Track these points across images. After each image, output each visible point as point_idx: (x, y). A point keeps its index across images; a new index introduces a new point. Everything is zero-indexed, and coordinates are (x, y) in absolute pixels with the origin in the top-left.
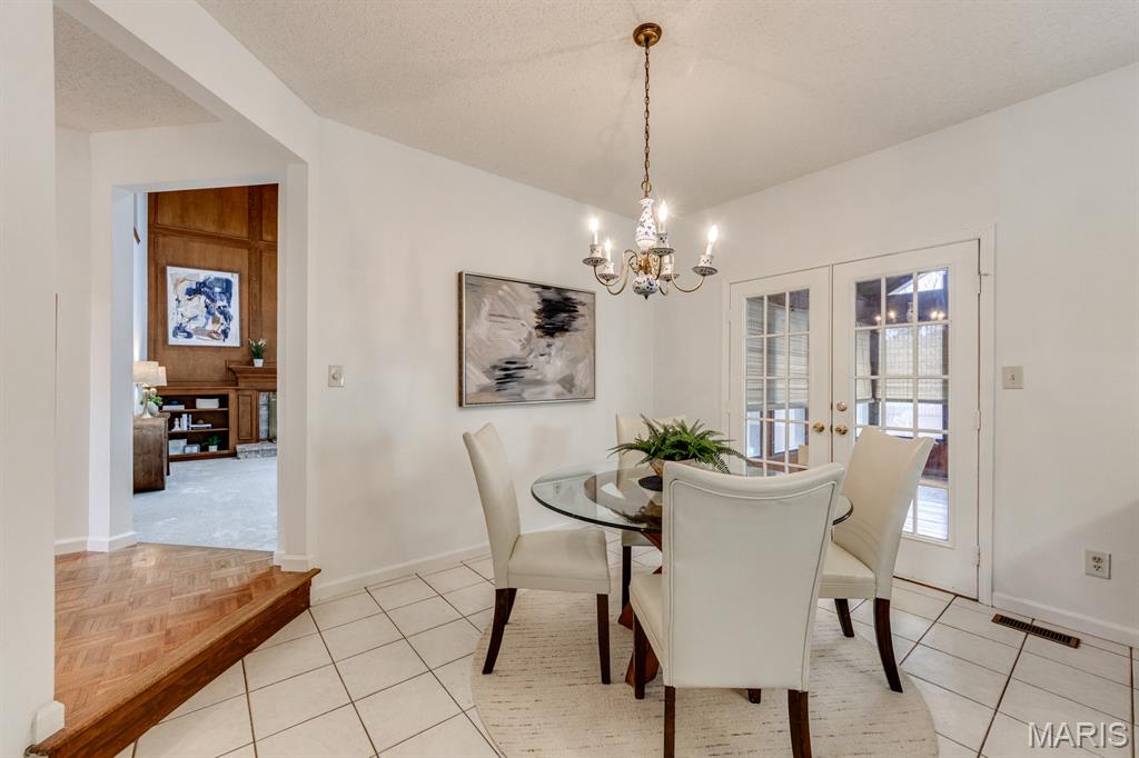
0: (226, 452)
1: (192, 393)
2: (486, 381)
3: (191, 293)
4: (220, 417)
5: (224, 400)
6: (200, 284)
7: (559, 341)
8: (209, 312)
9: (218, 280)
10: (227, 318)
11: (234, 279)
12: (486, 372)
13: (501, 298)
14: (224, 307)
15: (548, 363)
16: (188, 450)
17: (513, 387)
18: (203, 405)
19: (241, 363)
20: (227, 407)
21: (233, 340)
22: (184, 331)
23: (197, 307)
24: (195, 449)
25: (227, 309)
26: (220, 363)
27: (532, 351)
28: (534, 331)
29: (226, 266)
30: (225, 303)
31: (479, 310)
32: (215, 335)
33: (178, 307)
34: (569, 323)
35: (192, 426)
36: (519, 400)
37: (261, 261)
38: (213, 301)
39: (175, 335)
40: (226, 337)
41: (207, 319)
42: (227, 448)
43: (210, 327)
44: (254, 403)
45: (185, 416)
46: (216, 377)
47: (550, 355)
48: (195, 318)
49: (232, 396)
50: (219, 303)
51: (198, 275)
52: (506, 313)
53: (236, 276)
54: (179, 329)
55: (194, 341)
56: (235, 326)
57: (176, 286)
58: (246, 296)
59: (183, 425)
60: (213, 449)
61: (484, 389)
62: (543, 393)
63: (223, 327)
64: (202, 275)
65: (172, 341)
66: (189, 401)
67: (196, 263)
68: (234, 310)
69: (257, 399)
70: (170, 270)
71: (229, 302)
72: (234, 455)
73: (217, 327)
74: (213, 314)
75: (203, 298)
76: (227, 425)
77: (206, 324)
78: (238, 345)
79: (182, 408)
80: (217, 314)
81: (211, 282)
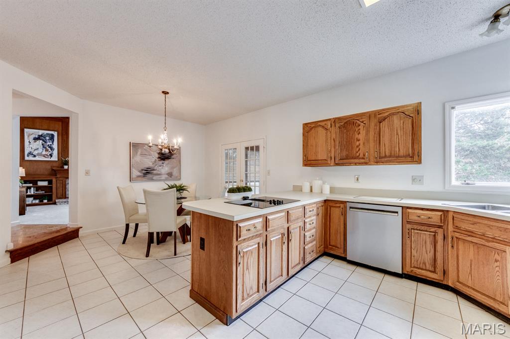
0: (51, 202)
1: (36, 179)
2: (139, 174)
3: (35, 139)
4: (49, 189)
5: (50, 182)
6: (40, 136)
7: (166, 162)
8: (44, 147)
9: (48, 134)
10: (52, 149)
11: (55, 134)
12: (140, 171)
13: (145, 149)
14: (51, 145)
15: (163, 168)
16: (34, 202)
17: (149, 176)
18: (40, 184)
19: (58, 167)
20: (52, 184)
21: (55, 158)
22: (32, 155)
23: (38, 145)
24: (37, 201)
25: (52, 146)
26: (49, 167)
27: (156, 165)
28: (157, 159)
29: (52, 129)
30: (51, 143)
31: (137, 153)
32: (46, 156)
33: (29, 145)
34: (170, 156)
35: (35, 192)
36: (152, 180)
38: (45, 142)
39: (28, 156)
40: (52, 157)
41: (43, 150)
42: (52, 201)
43: (44, 153)
44: (64, 183)
45: (32, 188)
46: (46, 173)
47: (163, 166)
48: (37, 149)
49: (54, 180)
50: (48, 143)
51: (38, 132)
52: (147, 154)
53: (56, 133)
54: (30, 153)
55: (37, 158)
56: (55, 153)
57: (28, 136)
58: (60, 141)
59: (32, 191)
60: (45, 201)
61: (139, 176)
62: (160, 178)
63: (50, 153)
64: (41, 132)
65: (27, 158)
66: (35, 183)
67: (38, 127)
68: (55, 146)
69: (65, 181)
70: (26, 130)
71: (53, 143)
72: (55, 203)
73: (47, 153)
74: (46, 148)
75: (41, 141)
76: (52, 191)
77: (42, 152)
78: (57, 160)
79: (31, 185)
80: (47, 148)
81: (45, 135)
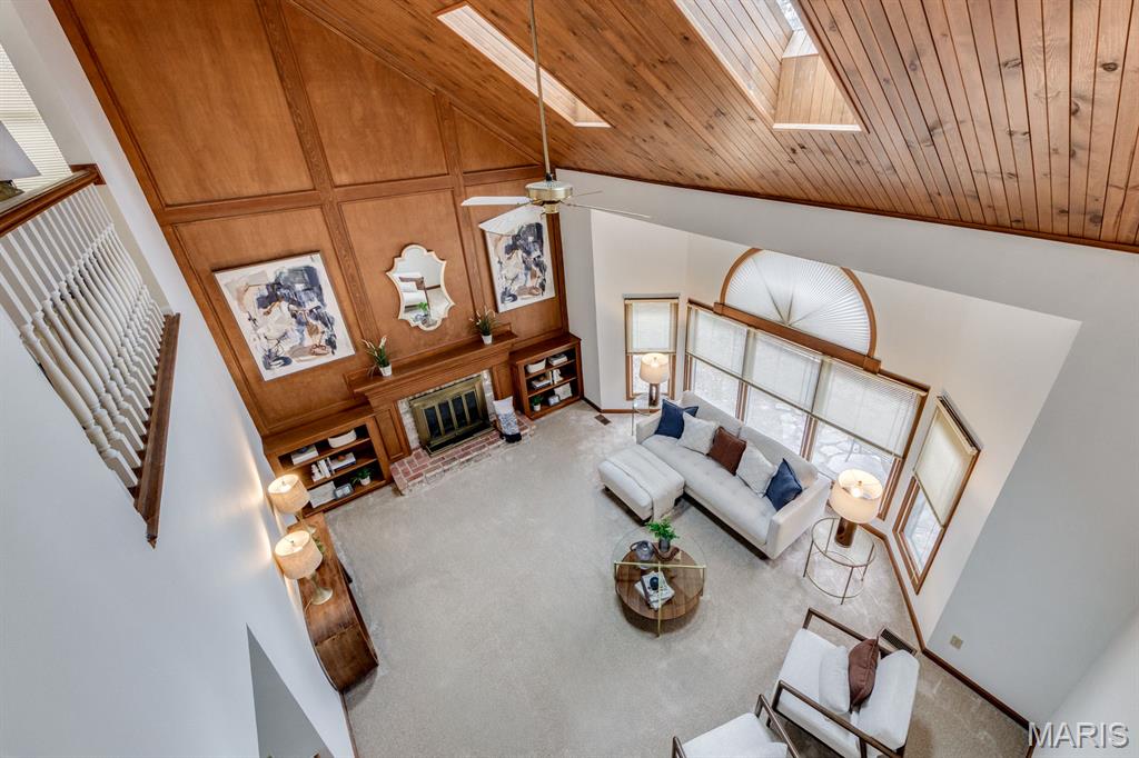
0: (383, 482)
3: (266, 302)
4: (363, 450)
5: (360, 430)
6: (272, 285)
8: (300, 323)
9: (294, 271)
10: (327, 322)
11: (317, 262)
14: (317, 308)
16: (339, 493)
18: (337, 443)
20: (367, 436)
21: (345, 349)
22: (278, 358)
23: (281, 320)
24: (347, 489)
25: (323, 311)
26: (337, 380)
29: (297, 248)
30: (316, 303)
32: (317, 350)
33: (255, 330)
35: (333, 468)
37: (343, 220)
38: (299, 304)
39: (268, 366)
40: (334, 347)
41: (302, 333)
42: (382, 477)
43: (309, 342)
44: (395, 416)
45: (322, 463)
46: (341, 404)
48: (284, 336)
49: (371, 426)
50: (310, 306)
51: (263, 273)
53: (317, 256)
54: (270, 357)
55: (297, 366)
56: (340, 331)
57: (240, 300)
59: (324, 469)
60: (366, 481)
63: (325, 337)
64: (270, 271)
65: (268, 375)
66: (322, 446)
68: (332, 309)
69: (397, 410)
70: (223, 278)
71: (321, 300)
72: (391, 482)
73: (317, 340)
74: (307, 324)
75: (284, 305)
76: (373, 454)
77: (302, 339)
78: (352, 352)
79: (313, 454)
80: (311, 321)
81: (286, 279)
